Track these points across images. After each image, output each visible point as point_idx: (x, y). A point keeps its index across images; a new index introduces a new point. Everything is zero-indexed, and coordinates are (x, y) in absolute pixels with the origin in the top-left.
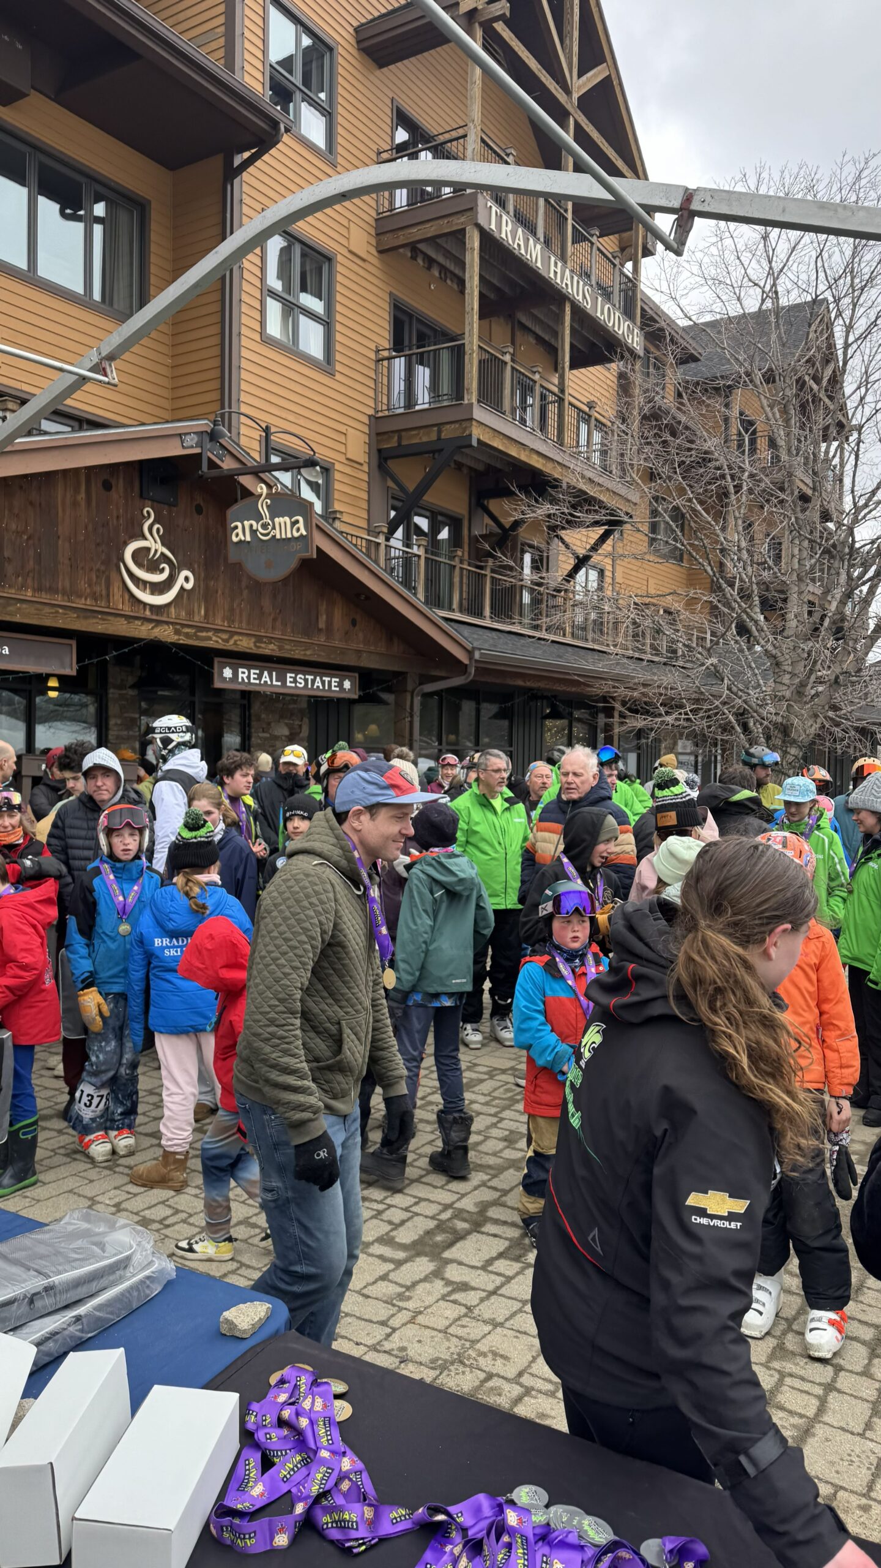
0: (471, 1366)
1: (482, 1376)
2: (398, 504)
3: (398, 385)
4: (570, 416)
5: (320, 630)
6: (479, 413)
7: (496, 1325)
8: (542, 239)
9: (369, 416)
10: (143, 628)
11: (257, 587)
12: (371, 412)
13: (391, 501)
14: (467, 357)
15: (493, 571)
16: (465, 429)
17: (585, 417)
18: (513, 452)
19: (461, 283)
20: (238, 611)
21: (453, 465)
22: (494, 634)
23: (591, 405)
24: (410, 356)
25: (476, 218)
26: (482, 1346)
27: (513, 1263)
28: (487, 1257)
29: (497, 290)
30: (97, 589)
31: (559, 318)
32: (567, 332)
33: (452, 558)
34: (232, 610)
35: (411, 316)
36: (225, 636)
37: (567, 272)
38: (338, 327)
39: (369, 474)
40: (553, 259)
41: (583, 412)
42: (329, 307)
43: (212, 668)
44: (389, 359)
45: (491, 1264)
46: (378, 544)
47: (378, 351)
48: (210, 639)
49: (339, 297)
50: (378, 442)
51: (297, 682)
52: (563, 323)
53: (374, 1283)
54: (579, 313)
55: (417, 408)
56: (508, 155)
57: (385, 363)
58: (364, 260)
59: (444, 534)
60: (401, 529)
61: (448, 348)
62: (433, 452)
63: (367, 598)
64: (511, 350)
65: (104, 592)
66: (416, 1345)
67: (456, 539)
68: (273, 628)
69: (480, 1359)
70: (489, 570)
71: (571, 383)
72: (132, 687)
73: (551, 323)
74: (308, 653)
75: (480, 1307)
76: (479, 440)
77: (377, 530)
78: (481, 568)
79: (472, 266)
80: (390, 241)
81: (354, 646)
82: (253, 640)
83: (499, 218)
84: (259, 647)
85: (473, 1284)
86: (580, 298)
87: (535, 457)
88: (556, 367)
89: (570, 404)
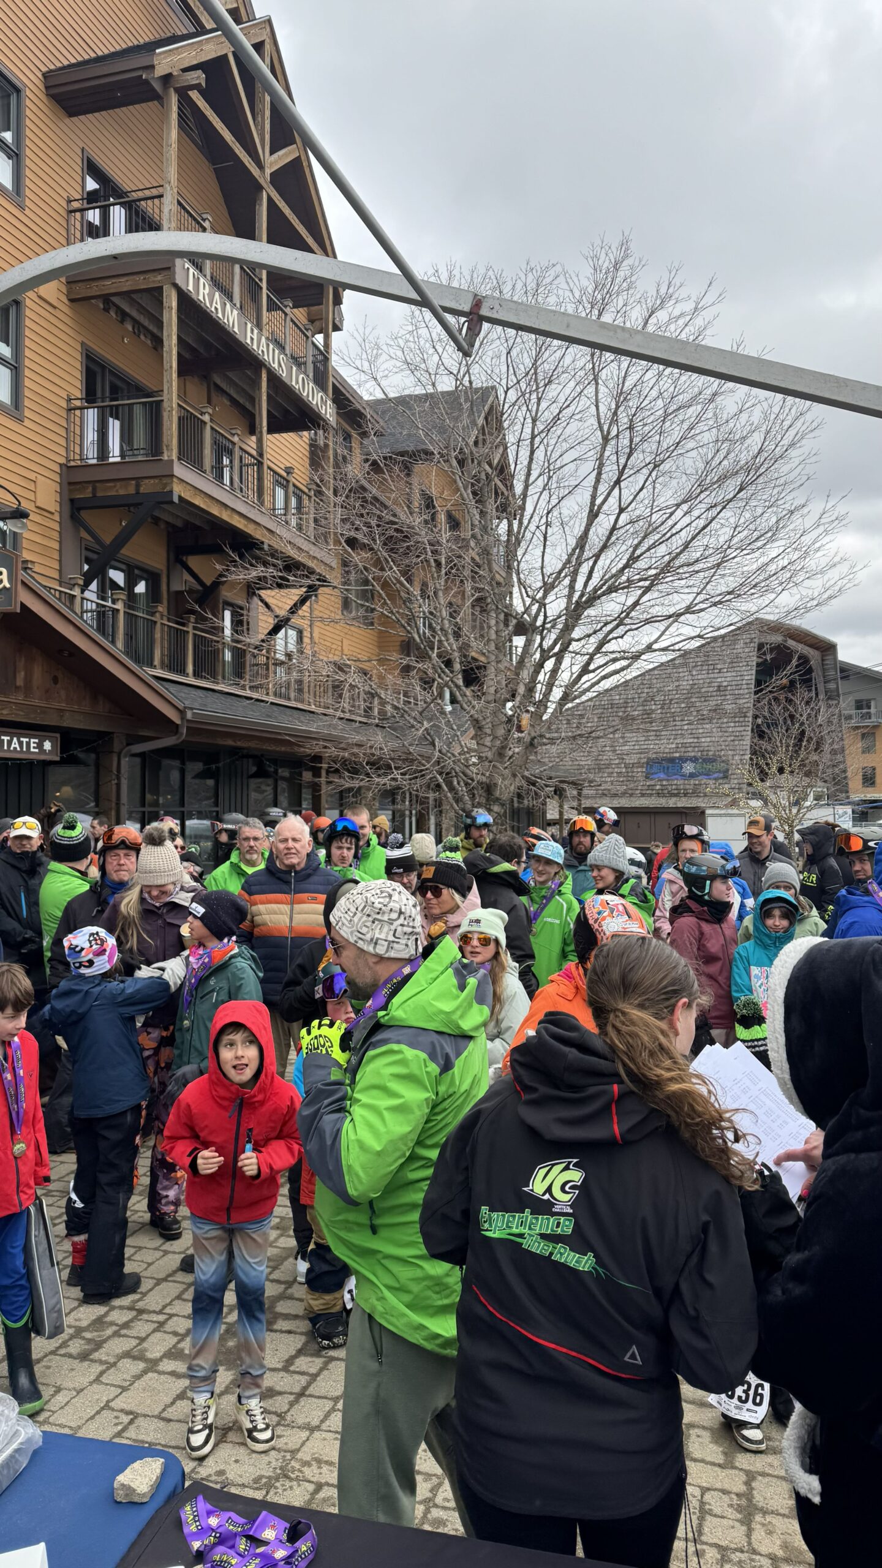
0: (297, 1479)
1: (311, 1487)
2: (94, 556)
3: (91, 436)
4: (268, 479)
5: (17, 688)
6: (179, 470)
7: (312, 1429)
8: (238, 305)
9: (61, 465)
12: (63, 461)
13: (84, 552)
14: (165, 415)
15: (195, 628)
16: (166, 485)
17: (283, 482)
18: (215, 511)
19: (158, 342)
21: (149, 520)
22: (200, 693)
23: (289, 470)
24: (102, 407)
25: (174, 278)
26: (304, 1455)
27: (314, 1359)
28: (287, 1357)
29: (192, 350)
31: (256, 384)
32: (264, 398)
33: (153, 614)
35: (103, 367)
37: (263, 340)
38: (27, 372)
39: (60, 523)
40: (249, 325)
41: (281, 476)
42: (17, 352)
44: (81, 408)
45: (292, 1364)
46: (74, 596)
47: (69, 400)
49: (27, 342)
50: (70, 491)
52: (260, 388)
53: (173, 1403)
54: (275, 380)
55: (111, 460)
56: (204, 220)
57: (78, 412)
58: (55, 307)
59: (141, 588)
60: (95, 582)
61: (144, 404)
62: (129, 506)
63: (71, 655)
64: (210, 411)
66: (234, 1465)
67: (153, 593)
69: (305, 1469)
70: (191, 625)
71: (269, 450)
73: (245, 387)
74: (5, 712)
75: (291, 1412)
76: (180, 497)
77: (73, 582)
78: (183, 625)
79: (170, 325)
80: (82, 291)
81: (56, 705)
83: (197, 281)
85: (278, 1388)
86: (276, 366)
87: (236, 517)
88: (252, 430)
89: (269, 468)
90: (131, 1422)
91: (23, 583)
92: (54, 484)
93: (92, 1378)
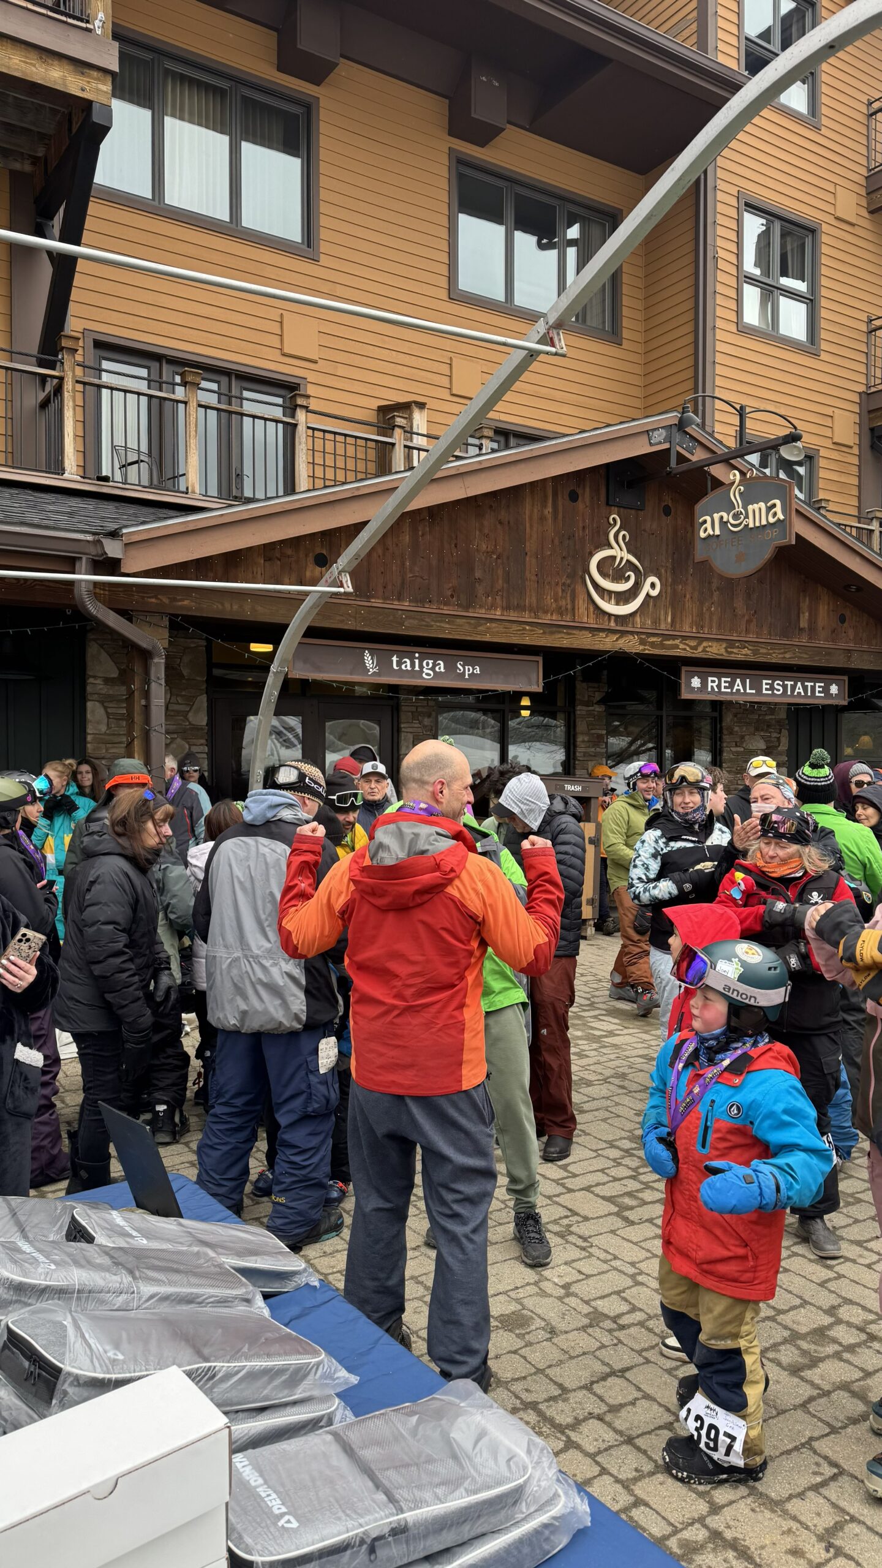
5: (801, 630)
9: (860, 393)
10: (607, 640)
11: (729, 585)
12: (862, 388)
20: (707, 617)
30: (563, 603)
34: (701, 615)
36: (693, 643)
38: (824, 303)
39: (859, 456)
42: (813, 284)
43: (680, 678)
47: (869, 319)
48: (676, 647)
49: (824, 271)
50: (870, 419)
51: (774, 689)
58: (852, 224)
63: (859, 589)
65: (569, 607)
68: (747, 631)
72: (598, 703)
74: (787, 656)
77: (870, 516)
81: (842, 645)
82: (724, 645)
84: (732, 653)
90: (834, 1478)
91: (797, 511)
92: (853, 415)
93: (798, 1401)
